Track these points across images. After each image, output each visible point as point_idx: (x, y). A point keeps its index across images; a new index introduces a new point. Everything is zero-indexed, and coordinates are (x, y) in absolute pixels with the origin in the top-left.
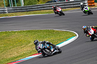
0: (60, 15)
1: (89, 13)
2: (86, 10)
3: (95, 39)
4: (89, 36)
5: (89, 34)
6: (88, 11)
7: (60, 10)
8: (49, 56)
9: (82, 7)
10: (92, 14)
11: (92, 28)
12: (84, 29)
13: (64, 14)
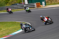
0: (10, 13)
1: (29, 11)
2: (27, 10)
3: (47, 23)
4: (44, 22)
5: (44, 21)
6: (29, 10)
7: (10, 10)
8: (29, 32)
9: (25, 8)
10: (31, 12)
11: (46, 17)
12: (41, 18)
13: (12, 13)
